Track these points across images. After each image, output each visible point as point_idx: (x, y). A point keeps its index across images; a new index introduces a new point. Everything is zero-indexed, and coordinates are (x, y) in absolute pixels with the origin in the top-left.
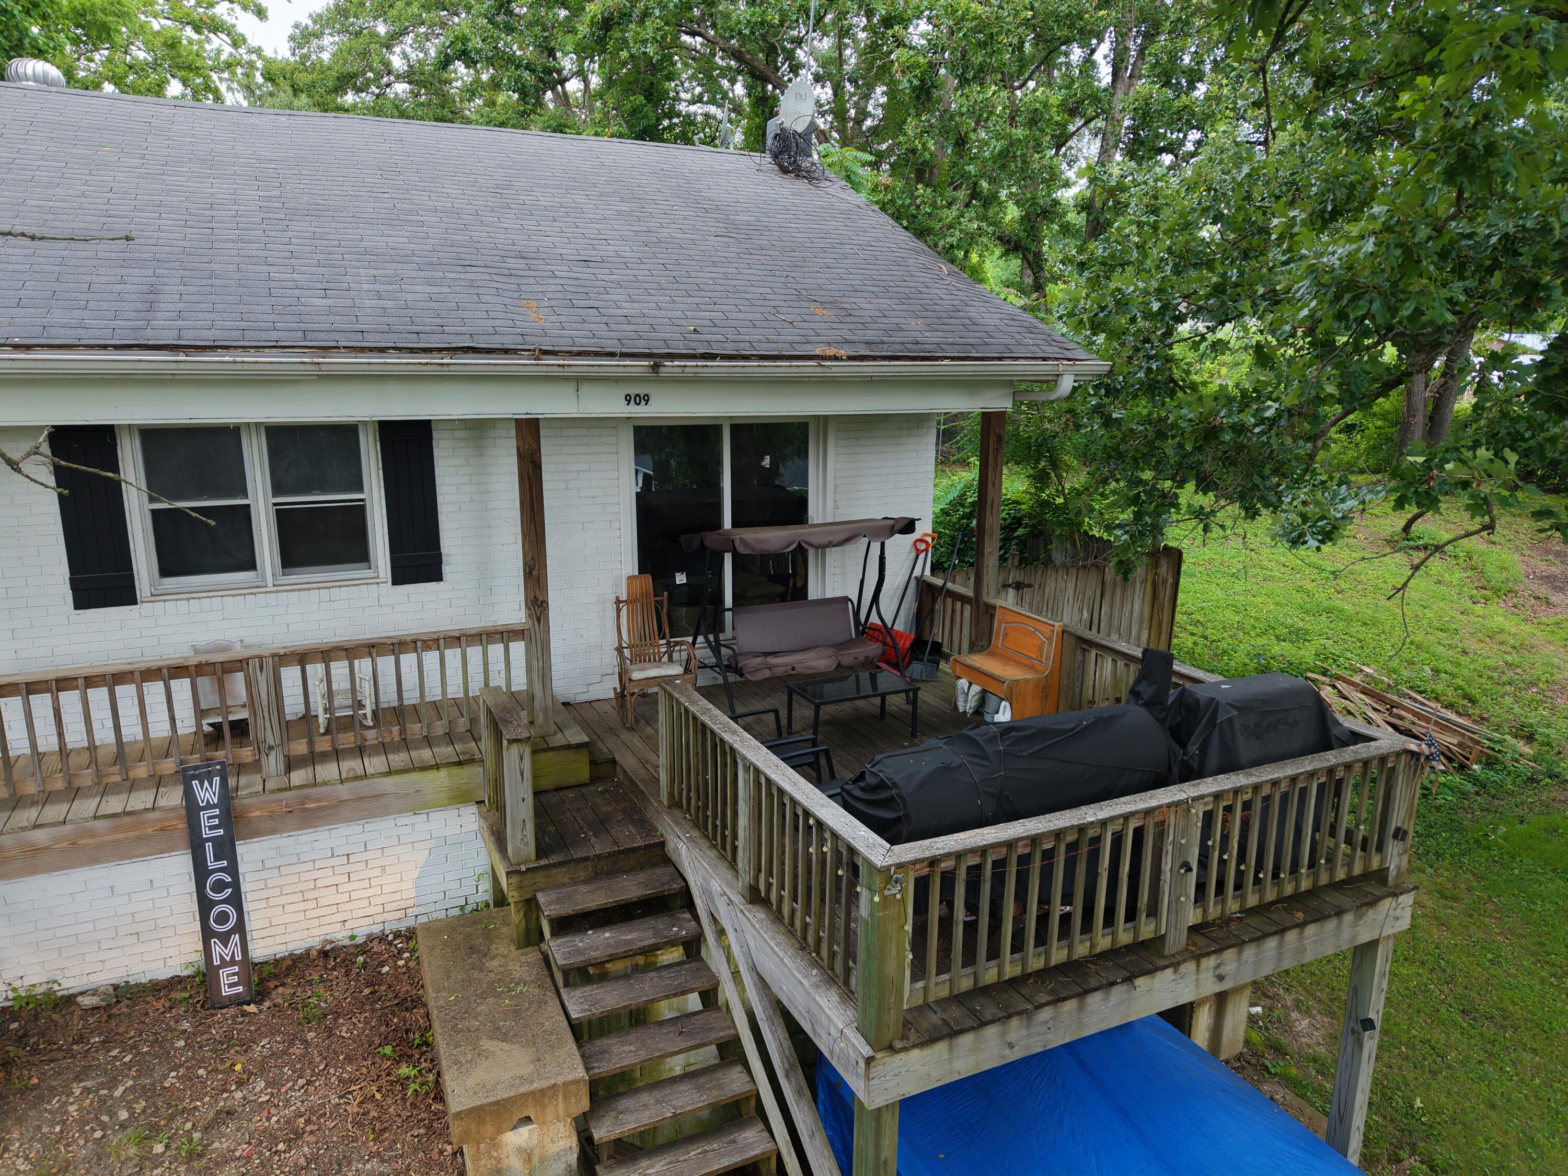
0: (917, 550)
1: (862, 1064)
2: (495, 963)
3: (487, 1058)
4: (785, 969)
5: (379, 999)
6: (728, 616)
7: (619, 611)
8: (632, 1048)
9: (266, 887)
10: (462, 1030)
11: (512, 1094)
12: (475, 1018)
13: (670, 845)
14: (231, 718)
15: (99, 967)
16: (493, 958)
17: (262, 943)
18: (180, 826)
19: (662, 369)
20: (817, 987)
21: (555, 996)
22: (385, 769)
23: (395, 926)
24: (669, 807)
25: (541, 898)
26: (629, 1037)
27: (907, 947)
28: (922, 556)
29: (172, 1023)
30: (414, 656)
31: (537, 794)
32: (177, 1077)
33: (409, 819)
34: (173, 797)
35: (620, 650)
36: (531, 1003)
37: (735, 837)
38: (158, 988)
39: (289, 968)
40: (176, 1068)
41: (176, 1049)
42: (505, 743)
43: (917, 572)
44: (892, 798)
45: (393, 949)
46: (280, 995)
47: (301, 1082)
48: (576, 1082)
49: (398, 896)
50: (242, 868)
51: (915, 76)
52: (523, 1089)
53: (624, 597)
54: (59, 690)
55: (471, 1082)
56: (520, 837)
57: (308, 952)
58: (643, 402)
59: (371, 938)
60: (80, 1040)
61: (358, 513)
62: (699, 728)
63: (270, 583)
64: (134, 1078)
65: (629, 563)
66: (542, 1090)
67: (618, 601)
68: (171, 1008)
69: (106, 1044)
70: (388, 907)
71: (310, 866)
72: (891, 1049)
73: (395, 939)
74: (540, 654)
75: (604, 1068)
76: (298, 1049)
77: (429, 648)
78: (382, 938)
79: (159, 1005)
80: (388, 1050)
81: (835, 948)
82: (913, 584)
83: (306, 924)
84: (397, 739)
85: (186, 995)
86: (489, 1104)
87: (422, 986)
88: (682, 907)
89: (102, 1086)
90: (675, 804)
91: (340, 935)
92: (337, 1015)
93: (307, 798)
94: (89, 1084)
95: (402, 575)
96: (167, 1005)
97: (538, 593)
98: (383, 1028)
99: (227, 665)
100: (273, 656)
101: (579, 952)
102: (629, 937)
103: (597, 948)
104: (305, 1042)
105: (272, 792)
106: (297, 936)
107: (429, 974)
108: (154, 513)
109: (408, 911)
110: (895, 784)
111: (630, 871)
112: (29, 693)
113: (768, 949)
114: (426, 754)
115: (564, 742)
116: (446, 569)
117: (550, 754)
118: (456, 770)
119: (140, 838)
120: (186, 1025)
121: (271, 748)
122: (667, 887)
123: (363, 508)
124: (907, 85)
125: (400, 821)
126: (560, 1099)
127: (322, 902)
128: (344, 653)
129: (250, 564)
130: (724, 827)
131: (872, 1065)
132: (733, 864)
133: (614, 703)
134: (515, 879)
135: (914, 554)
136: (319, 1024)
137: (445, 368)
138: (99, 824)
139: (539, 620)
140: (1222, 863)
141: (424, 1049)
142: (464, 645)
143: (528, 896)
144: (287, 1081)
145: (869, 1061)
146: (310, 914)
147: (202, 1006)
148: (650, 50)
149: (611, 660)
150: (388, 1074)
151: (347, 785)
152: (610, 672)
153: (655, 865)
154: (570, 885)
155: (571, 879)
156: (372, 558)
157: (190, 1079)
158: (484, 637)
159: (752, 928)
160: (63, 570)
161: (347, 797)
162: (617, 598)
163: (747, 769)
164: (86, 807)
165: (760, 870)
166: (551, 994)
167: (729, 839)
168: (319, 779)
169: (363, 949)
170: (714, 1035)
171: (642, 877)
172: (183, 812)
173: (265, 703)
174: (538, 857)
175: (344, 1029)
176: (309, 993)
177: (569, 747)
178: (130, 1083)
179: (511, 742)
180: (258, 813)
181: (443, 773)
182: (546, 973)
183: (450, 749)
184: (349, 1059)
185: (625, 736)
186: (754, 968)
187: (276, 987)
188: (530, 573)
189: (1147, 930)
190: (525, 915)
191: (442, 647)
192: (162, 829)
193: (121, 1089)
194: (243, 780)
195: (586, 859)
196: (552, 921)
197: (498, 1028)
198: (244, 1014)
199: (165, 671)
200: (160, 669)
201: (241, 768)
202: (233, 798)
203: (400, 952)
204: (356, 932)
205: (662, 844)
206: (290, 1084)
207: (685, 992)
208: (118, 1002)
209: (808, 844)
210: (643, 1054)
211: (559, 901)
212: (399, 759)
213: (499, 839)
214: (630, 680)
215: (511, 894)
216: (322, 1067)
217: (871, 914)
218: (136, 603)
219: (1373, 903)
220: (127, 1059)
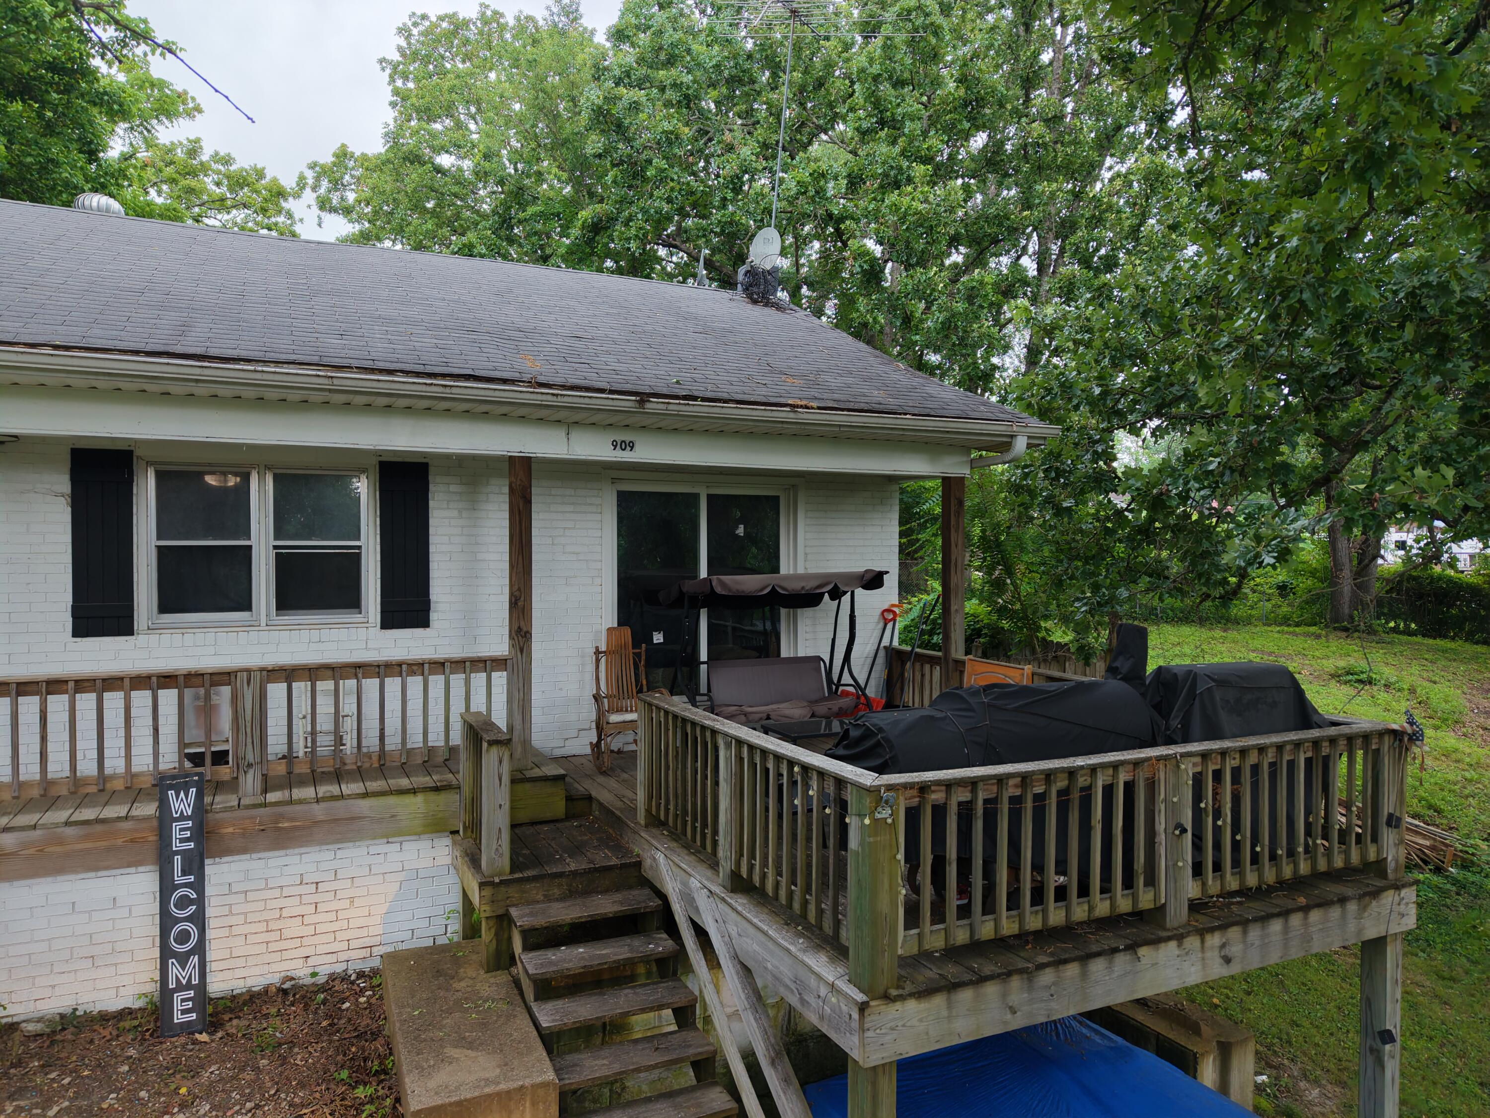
0: (885, 619)
1: (855, 1015)
2: (463, 984)
3: (451, 1063)
4: (770, 945)
5: (338, 1031)
6: (704, 668)
7: (598, 661)
8: (605, 1062)
9: (231, 913)
10: (425, 1040)
11: (476, 1094)
12: (440, 1029)
13: (648, 862)
14: (213, 749)
15: (47, 993)
16: (460, 980)
17: (221, 976)
18: (151, 839)
19: (648, 405)
20: (805, 951)
21: (524, 1011)
22: (363, 791)
23: (359, 966)
24: (646, 826)
25: (514, 912)
26: (602, 1053)
27: (900, 881)
28: (890, 625)
29: (118, 1050)
30: (398, 680)
31: (513, 826)
32: (117, 1098)
33: (380, 847)
34: (149, 809)
35: (597, 698)
36: (499, 1017)
37: (715, 832)
38: (104, 1018)
39: (244, 1004)
40: (117, 1090)
41: (118, 1074)
42: (485, 745)
43: (886, 642)
44: (878, 744)
45: (355, 987)
46: (234, 1026)
47: (249, 1105)
48: (545, 1085)
49: (364, 932)
50: (209, 891)
51: (865, 262)
52: (487, 1090)
53: (603, 648)
54: (48, 693)
55: (432, 1084)
56: (495, 847)
57: (266, 990)
58: (628, 448)
59: (332, 977)
60: (19, 1064)
61: (353, 560)
62: (679, 724)
63: (263, 623)
64: (71, 1099)
65: (610, 618)
66: (508, 1092)
67: (597, 652)
68: (118, 1036)
69: (45, 1068)
70: (353, 944)
71: (276, 893)
72: (887, 998)
73: (358, 978)
74: (521, 685)
75: (574, 1079)
76: (249, 1075)
77: (413, 673)
78: (344, 978)
79: (105, 1033)
80: (344, 1074)
81: (823, 906)
82: (882, 653)
83: (268, 958)
84: (376, 765)
85: (136, 1023)
86: (451, 1104)
87: (385, 1018)
88: (658, 929)
89: (37, 1106)
90: (655, 822)
91: (301, 972)
92: (292, 1044)
93: (281, 817)
94: (22, 1103)
95: (390, 620)
96: (115, 1033)
97: (522, 623)
98: (340, 1058)
99: (215, 678)
100: (262, 670)
101: (551, 963)
102: (604, 952)
103: (571, 961)
104: (257, 1069)
105: (248, 807)
106: (257, 971)
107: (393, 1009)
108: (159, 548)
109: (375, 949)
110: (881, 730)
111: (606, 891)
112: (19, 694)
113: (751, 930)
114: (404, 782)
115: (540, 774)
116: (433, 616)
117: (528, 786)
118: (432, 796)
119: (108, 849)
120: (132, 1052)
121: (250, 765)
122: (643, 905)
123: (359, 555)
124: (859, 270)
125: (373, 850)
126: (528, 1104)
127: (287, 933)
128: (330, 673)
129: (246, 605)
130: (704, 825)
131: (866, 1014)
132: (714, 865)
133: (591, 758)
134: (488, 892)
135: (881, 625)
136: (272, 1053)
137: (448, 390)
138: (70, 831)
139: (522, 651)
140: (1217, 830)
141: (383, 1077)
142: (447, 671)
143: (500, 912)
144: (234, 1105)
145: (863, 1008)
146: (273, 947)
147: (151, 1035)
148: (633, 245)
149: (589, 713)
150: (343, 1099)
151: (323, 805)
152: (587, 727)
153: (631, 888)
154: (543, 902)
155: (545, 896)
156: (363, 603)
157: (130, 1101)
158: (468, 664)
159: (734, 915)
160: (67, 598)
161: (321, 818)
162: (597, 648)
163: (728, 746)
164: (61, 815)
165: (742, 855)
166: (521, 1012)
167: (709, 836)
168: (295, 797)
169: (323, 988)
170: (691, 1051)
171: (618, 897)
172: (155, 823)
173: (248, 718)
174: (512, 872)
175: (299, 1057)
176: (265, 1025)
177: (545, 779)
178: (67, 1103)
179: (491, 743)
180: (230, 830)
181: (419, 798)
182: (516, 992)
183: (428, 778)
184: (302, 1085)
185: (601, 779)
186: (736, 957)
187: (231, 1019)
188: (516, 603)
189: (1146, 900)
190: (496, 934)
191: (426, 672)
192: (132, 841)
193: (56, 1109)
194: (218, 799)
195: (561, 875)
196: (526, 933)
197: (464, 1038)
198: (195, 1042)
199: (154, 679)
200: (149, 677)
201: (219, 786)
202: (207, 812)
203: (362, 991)
204: (317, 970)
205: (638, 865)
206: (237, 1108)
207: (661, 1007)
208: (64, 1029)
209: (793, 795)
210: (617, 1067)
211: (531, 914)
212: (374, 785)
213: (473, 859)
214: (608, 723)
215: (483, 908)
216: (272, 1092)
217: (862, 844)
218: (132, 634)
219: (1375, 894)
220: (67, 1081)
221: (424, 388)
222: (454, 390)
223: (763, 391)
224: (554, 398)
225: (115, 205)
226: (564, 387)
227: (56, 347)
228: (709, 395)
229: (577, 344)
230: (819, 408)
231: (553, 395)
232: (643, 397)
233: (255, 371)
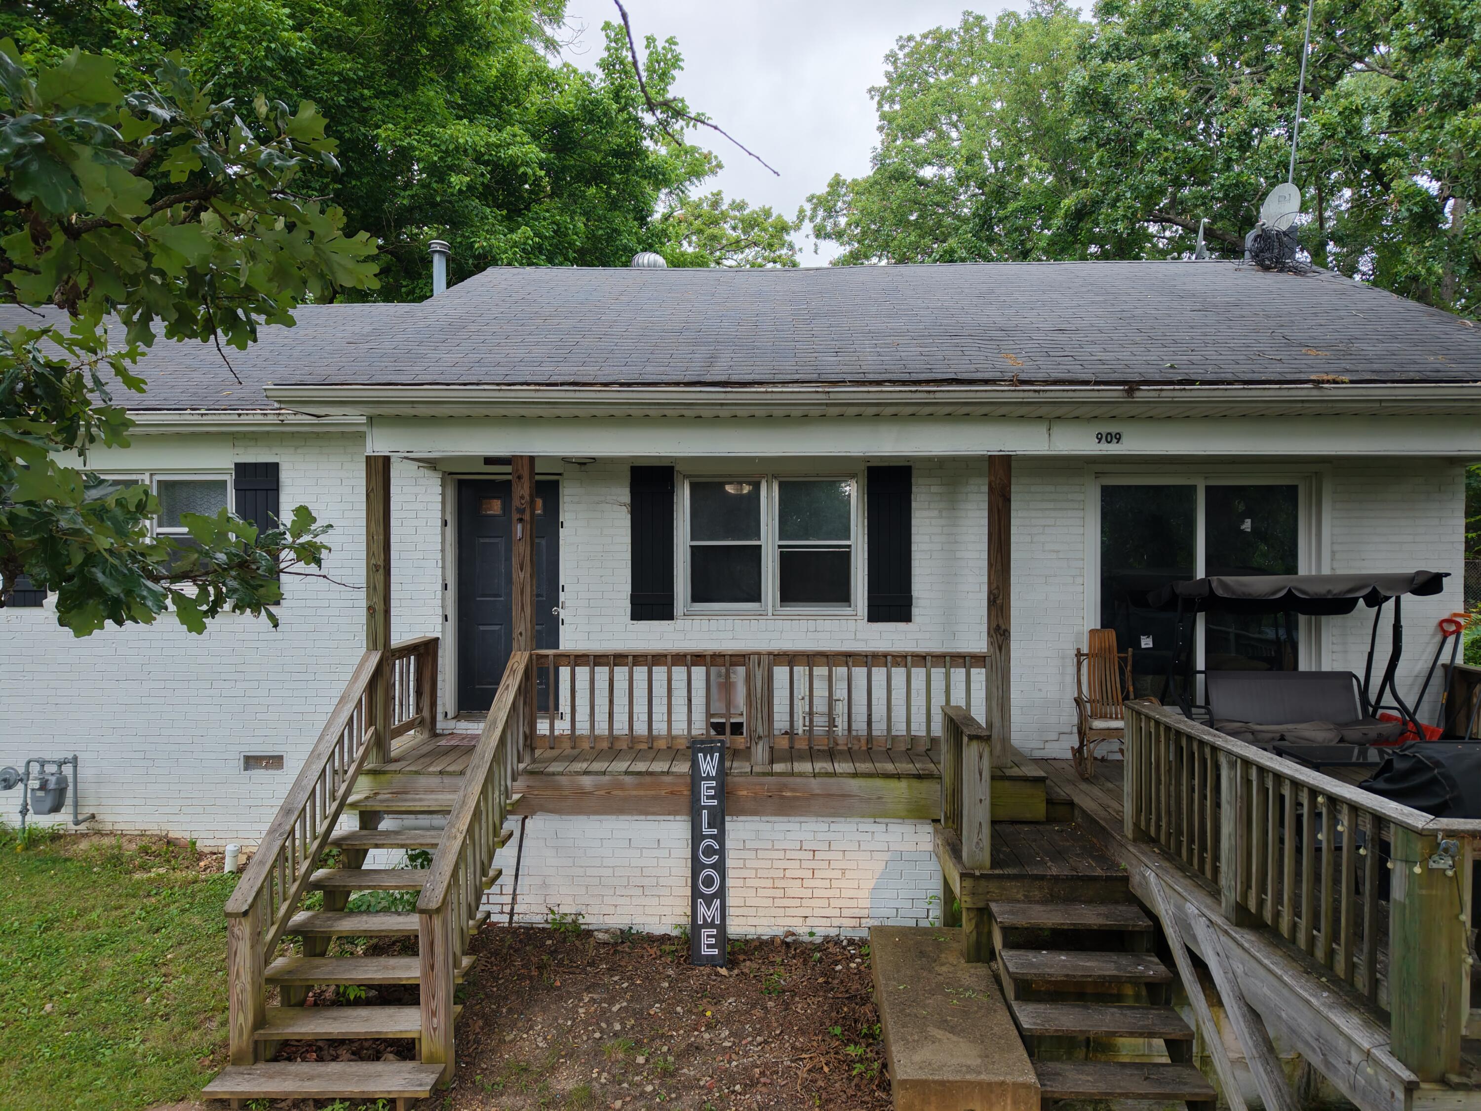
0: (1444, 631)
1: (1400, 1095)
2: (944, 969)
3: (934, 1042)
4: (1285, 992)
5: (832, 990)
7: (1079, 664)
8: (1089, 1078)
9: (745, 867)
10: (909, 1015)
11: (958, 1078)
12: (924, 1008)
13: (1136, 879)
14: (732, 721)
15: (611, 910)
16: (942, 965)
17: (737, 921)
18: (685, 793)
19: (1138, 394)
20: (1330, 1007)
21: (1005, 1008)
22: (852, 771)
23: (850, 934)
24: (1135, 840)
25: (994, 907)
26: (1086, 1068)
27: (1464, 946)
28: (1451, 640)
29: (660, 968)
30: (884, 670)
32: (660, 1008)
33: (867, 825)
34: (683, 767)
35: (1078, 701)
36: (980, 1008)
37: (1216, 858)
38: (651, 939)
39: (756, 949)
40: (661, 1002)
41: (662, 988)
42: (965, 739)
43: (1445, 658)
44: (1434, 781)
45: (846, 952)
46: (747, 966)
47: (759, 1039)
48: (1026, 1086)
49: (853, 903)
50: (729, 844)
52: (968, 1077)
53: (1085, 650)
54: (615, 665)
55: (917, 1058)
56: (975, 840)
57: (772, 940)
58: (1115, 440)
59: (827, 939)
60: (592, 964)
61: (843, 558)
62: (1172, 736)
63: (770, 613)
64: (628, 1001)
65: (1092, 618)
66: (990, 1084)
67: (1079, 654)
68: (661, 956)
69: (611, 970)
70: (846, 913)
71: (781, 855)
72: (1444, 1082)
73: (849, 945)
74: (1000, 683)
75: (1057, 1088)
76: (758, 1013)
77: (897, 665)
78: (837, 942)
79: (652, 951)
80: (838, 1030)
81: (1355, 959)
82: (1439, 673)
83: (774, 912)
84: (864, 748)
85: (673, 948)
86: (934, 1082)
87: (873, 987)
88: (1148, 951)
89: (604, 1000)
90: (1143, 837)
91: (802, 930)
92: (794, 994)
93: (785, 787)
94: (595, 996)
95: (876, 615)
96: (658, 953)
97: (1001, 622)
98: (834, 1014)
99: (734, 659)
100: (770, 654)
101: (1032, 965)
102: (1088, 964)
103: (1052, 967)
104: (765, 1008)
105: (759, 774)
106: (765, 921)
107: (879, 977)
108: (692, 547)
109: (863, 921)
110: (1438, 764)
111: (1089, 902)
112: (596, 664)
113: (1262, 972)
114: (889, 767)
115: (1021, 774)
116: (915, 611)
117: (1007, 784)
118: (915, 783)
119: (655, 798)
120: (670, 972)
121: (760, 738)
122: (1131, 923)
123: (848, 554)
125: (862, 827)
126: (1009, 1101)
127: (790, 893)
128: (825, 660)
129: (755, 596)
130: (1203, 848)
131: (1416, 1094)
132: (1215, 893)
133: (1072, 763)
134: (968, 883)
135: (1439, 638)
136: (778, 996)
137: (931, 395)
138: (628, 779)
139: (1000, 649)
141: (871, 1041)
142: (929, 664)
143: (981, 905)
144: (748, 1036)
145: (1410, 1088)
146: (778, 903)
147: (685, 961)
149: (1070, 716)
150: (837, 1053)
151: (819, 780)
152: (1069, 730)
153: (1116, 902)
154: (1024, 902)
155: (1025, 896)
156: (852, 597)
157: (669, 1012)
158: (948, 659)
159: (1239, 951)
160: (626, 588)
161: (817, 791)
162: (1078, 650)
163: (1232, 765)
164: (621, 766)
165: (1249, 887)
166: (1000, 1005)
167: (1208, 861)
168: (795, 770)
169: (819, 948)
170: (1187, 1090)
171: (1103, 909)
172: (689, 780)
173: (759, 696)
174: (993, 867)
175: (800, 1006)
176: (772, 971)
177: (1025, 779)
178: (625, 1004)
179: (971, 738)
180: (745, 793)
181: (903, 784)
182: (996, 987)
183: (911, 766)
184: (802, 1032)
185: (1084, 786)
186: (1241, 998)
187: (744, 960)
188: (995, 601)
190: (977, 926)
191: (909, 664)
192: (672, 793)
193: (618, 1006)
194: (735, 764)
195: (1042, 878)
196: (1006, 931)
197: (946, 1021)
198: (717, 974)
199: (689, 657)
200: (685, 656)
201: (736, 754)
202: (727, 774)
203: (853, 957)
204: (815, 930)
205: (1126, 880)
206: (750, 1039)
207: (1151, 1035)
208: (623, 942)
209: (1315, 828)
210: (1102, 1087)
211: (1011, 912)
212: (864, 767)
213: (955, 849)
214: (1091, 729)
215: (964, 898)
216: (778, 1032)
217: (1409, 894)
218: (672, 619)
220: (625, 985)
221: (910, 395)
222: (938, 395)
223: (1279, 368)
224: (1037, 395)
225: (660, 260)
226: (1046, 382)
227: (622, 385)
228: (1209, 377)
229: (1060, 337)
230: (1352, 382)
231: (1035, 391)
232: (1132, 386)
233: (767, 392)
